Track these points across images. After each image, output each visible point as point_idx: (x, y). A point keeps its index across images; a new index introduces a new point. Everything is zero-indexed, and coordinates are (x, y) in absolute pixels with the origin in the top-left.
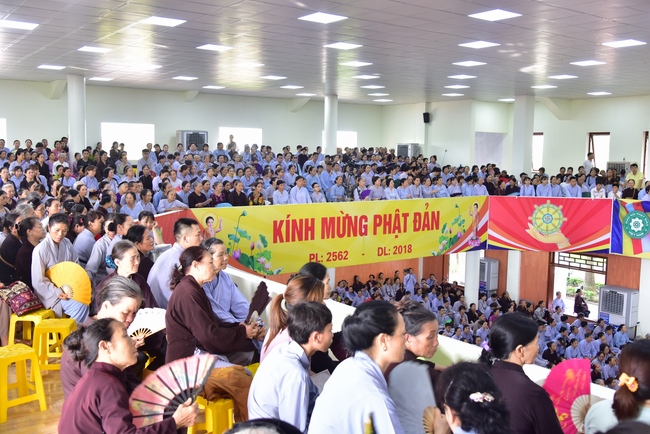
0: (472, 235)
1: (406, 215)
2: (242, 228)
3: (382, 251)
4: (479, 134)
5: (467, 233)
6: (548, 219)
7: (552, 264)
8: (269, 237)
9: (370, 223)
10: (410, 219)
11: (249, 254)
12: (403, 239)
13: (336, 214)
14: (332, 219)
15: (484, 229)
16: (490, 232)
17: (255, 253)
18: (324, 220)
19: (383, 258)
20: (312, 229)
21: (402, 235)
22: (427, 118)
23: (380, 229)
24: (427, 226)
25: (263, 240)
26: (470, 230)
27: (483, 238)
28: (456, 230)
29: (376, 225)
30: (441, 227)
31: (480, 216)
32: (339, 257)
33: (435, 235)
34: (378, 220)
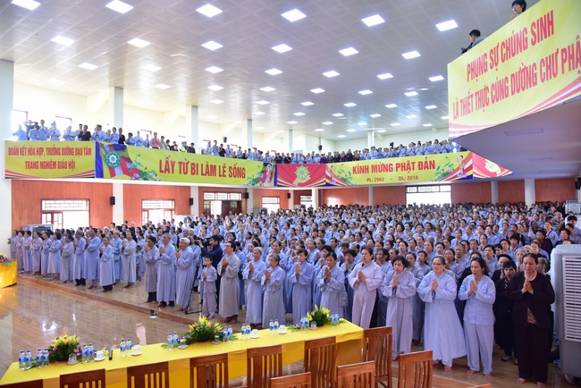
1: (413, 163)
3: (401, 178)
5: (455, 171)
8: (352, 172)
9: (394, 167)
12: (412, 173)
13: (378, 164)
14: (376, 166)
15: (470, 168)
16: (474, 170)
18: (373, 166)
19: (402, 181)
20: (368, 169)
23: (399, 169)
24: (426, 167)
25: (349, 173)
26: (458, 169)
27: (469, 173)
28: (447, 169)
29: (397, 168)
30: (436, 168)
32: (380, 179)
33: (433, 171)
34: (398, 165)
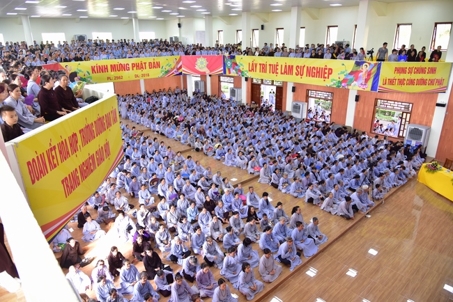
0: (175, 70)
1: (145, 63)
2: (79, 69)
3: (136, 76)
4: (197, 32)
5: (173, 69)
6: (202, 63)
7: (219, 81)
8: (91, 72)
9: (130, 66)
10: (147, 65)
11: (83, 77)
12: (145, 71)
13: (116, 64)
14: (115, 65)
15: (181, 67)
16: (183, 69)
17: (85, 77)
18: (111, 66)
20: (107, 68)
21: (144, 70)
22: (179, 25)
23: (135, 68)
24: (154, 67)
25: (88, 72)
26: (174, 68)
27: (180, 71)
28: (168, 68)
29: (133, 67)
30: (161, 67)
31: (178, 63)
32: (119, 78)
33: (159, 70)
34: (133, 65)
